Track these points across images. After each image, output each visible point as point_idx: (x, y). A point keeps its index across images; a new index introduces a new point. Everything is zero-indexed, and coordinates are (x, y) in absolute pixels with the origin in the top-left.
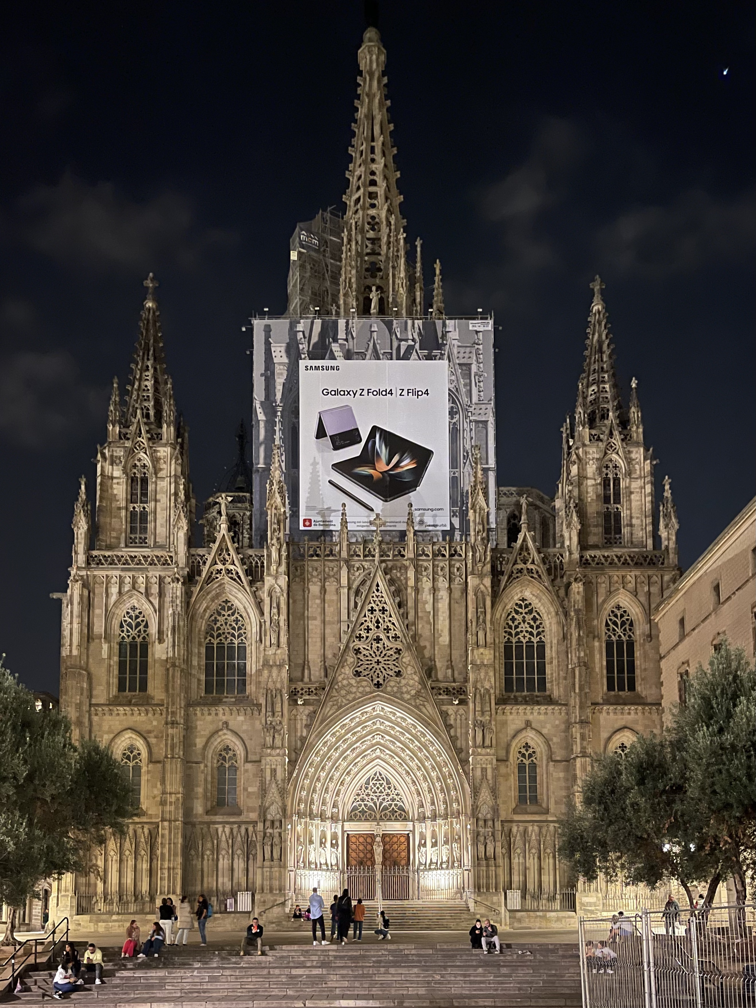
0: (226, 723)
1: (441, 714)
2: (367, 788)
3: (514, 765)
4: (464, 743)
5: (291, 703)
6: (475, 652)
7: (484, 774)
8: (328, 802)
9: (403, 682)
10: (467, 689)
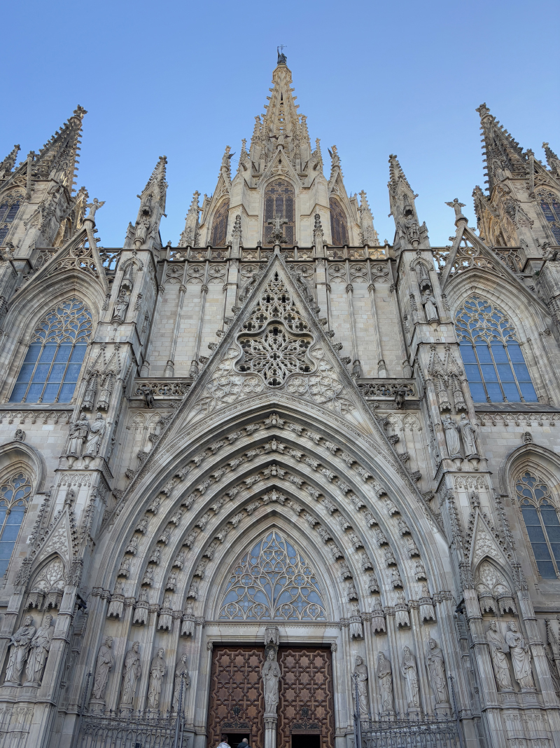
0: (20, 434)
1: (379, 420)
2: (254, 562)
3: (518, 504)
4: (422, 463)
5: (134, 404)
6: (425, 328)
7: (475, 502)
8: (182, 580)
9: (314, 380)
10: (417, 385)
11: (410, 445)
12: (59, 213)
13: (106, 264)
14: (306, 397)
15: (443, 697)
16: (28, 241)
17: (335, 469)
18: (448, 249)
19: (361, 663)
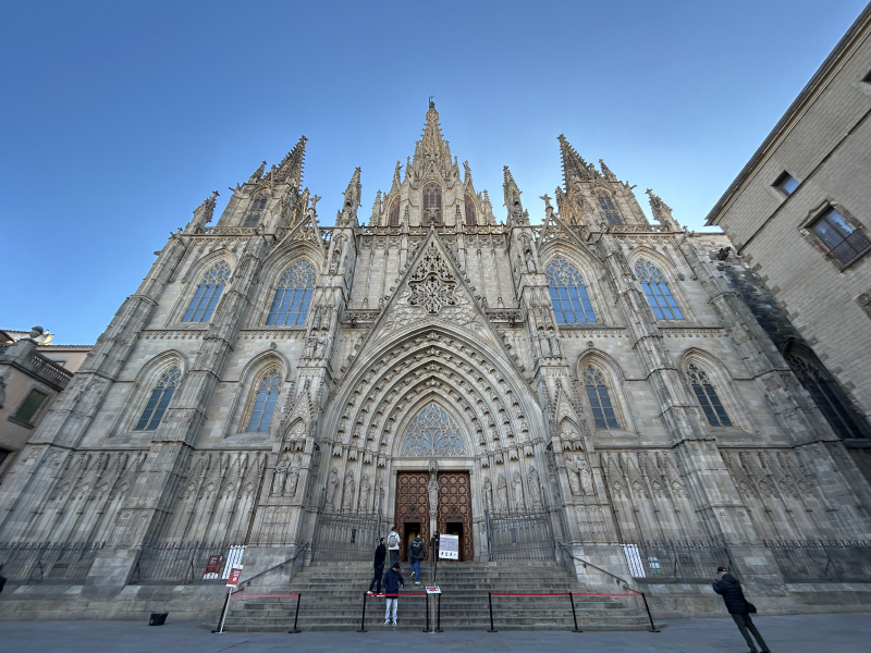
0: (274, 345)
1: (499, 335)
2: (421, 422)
3: (584, 385)
4: (525, 361)
5: (345, 326)
6: (528, 277)
7: (559, 384)
8: (377, 433)
9: (458, 310)
10: (522, 313)
11: (518, 350)
12: (292, 205)
13: (324, 237)
14: (453, 321)
15: (538, 499)
16: (273, 223)
17: (471, 365)
18: (541, 226)
19: (488, 481)
